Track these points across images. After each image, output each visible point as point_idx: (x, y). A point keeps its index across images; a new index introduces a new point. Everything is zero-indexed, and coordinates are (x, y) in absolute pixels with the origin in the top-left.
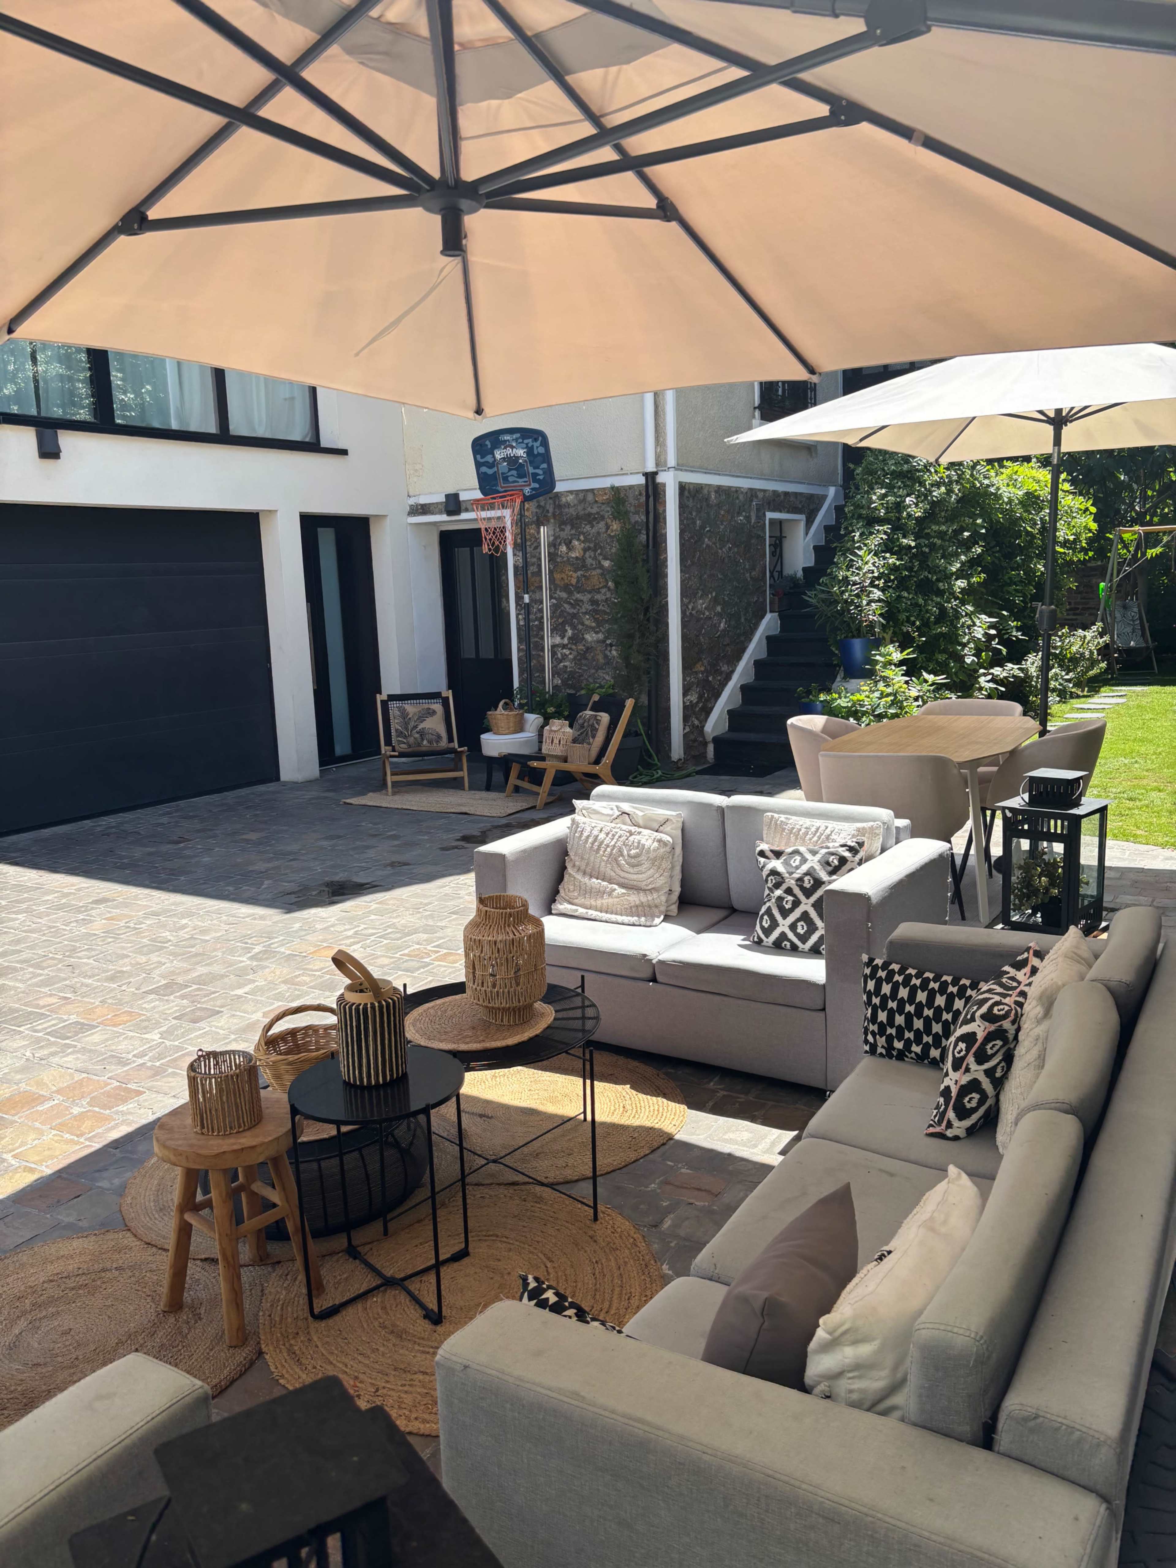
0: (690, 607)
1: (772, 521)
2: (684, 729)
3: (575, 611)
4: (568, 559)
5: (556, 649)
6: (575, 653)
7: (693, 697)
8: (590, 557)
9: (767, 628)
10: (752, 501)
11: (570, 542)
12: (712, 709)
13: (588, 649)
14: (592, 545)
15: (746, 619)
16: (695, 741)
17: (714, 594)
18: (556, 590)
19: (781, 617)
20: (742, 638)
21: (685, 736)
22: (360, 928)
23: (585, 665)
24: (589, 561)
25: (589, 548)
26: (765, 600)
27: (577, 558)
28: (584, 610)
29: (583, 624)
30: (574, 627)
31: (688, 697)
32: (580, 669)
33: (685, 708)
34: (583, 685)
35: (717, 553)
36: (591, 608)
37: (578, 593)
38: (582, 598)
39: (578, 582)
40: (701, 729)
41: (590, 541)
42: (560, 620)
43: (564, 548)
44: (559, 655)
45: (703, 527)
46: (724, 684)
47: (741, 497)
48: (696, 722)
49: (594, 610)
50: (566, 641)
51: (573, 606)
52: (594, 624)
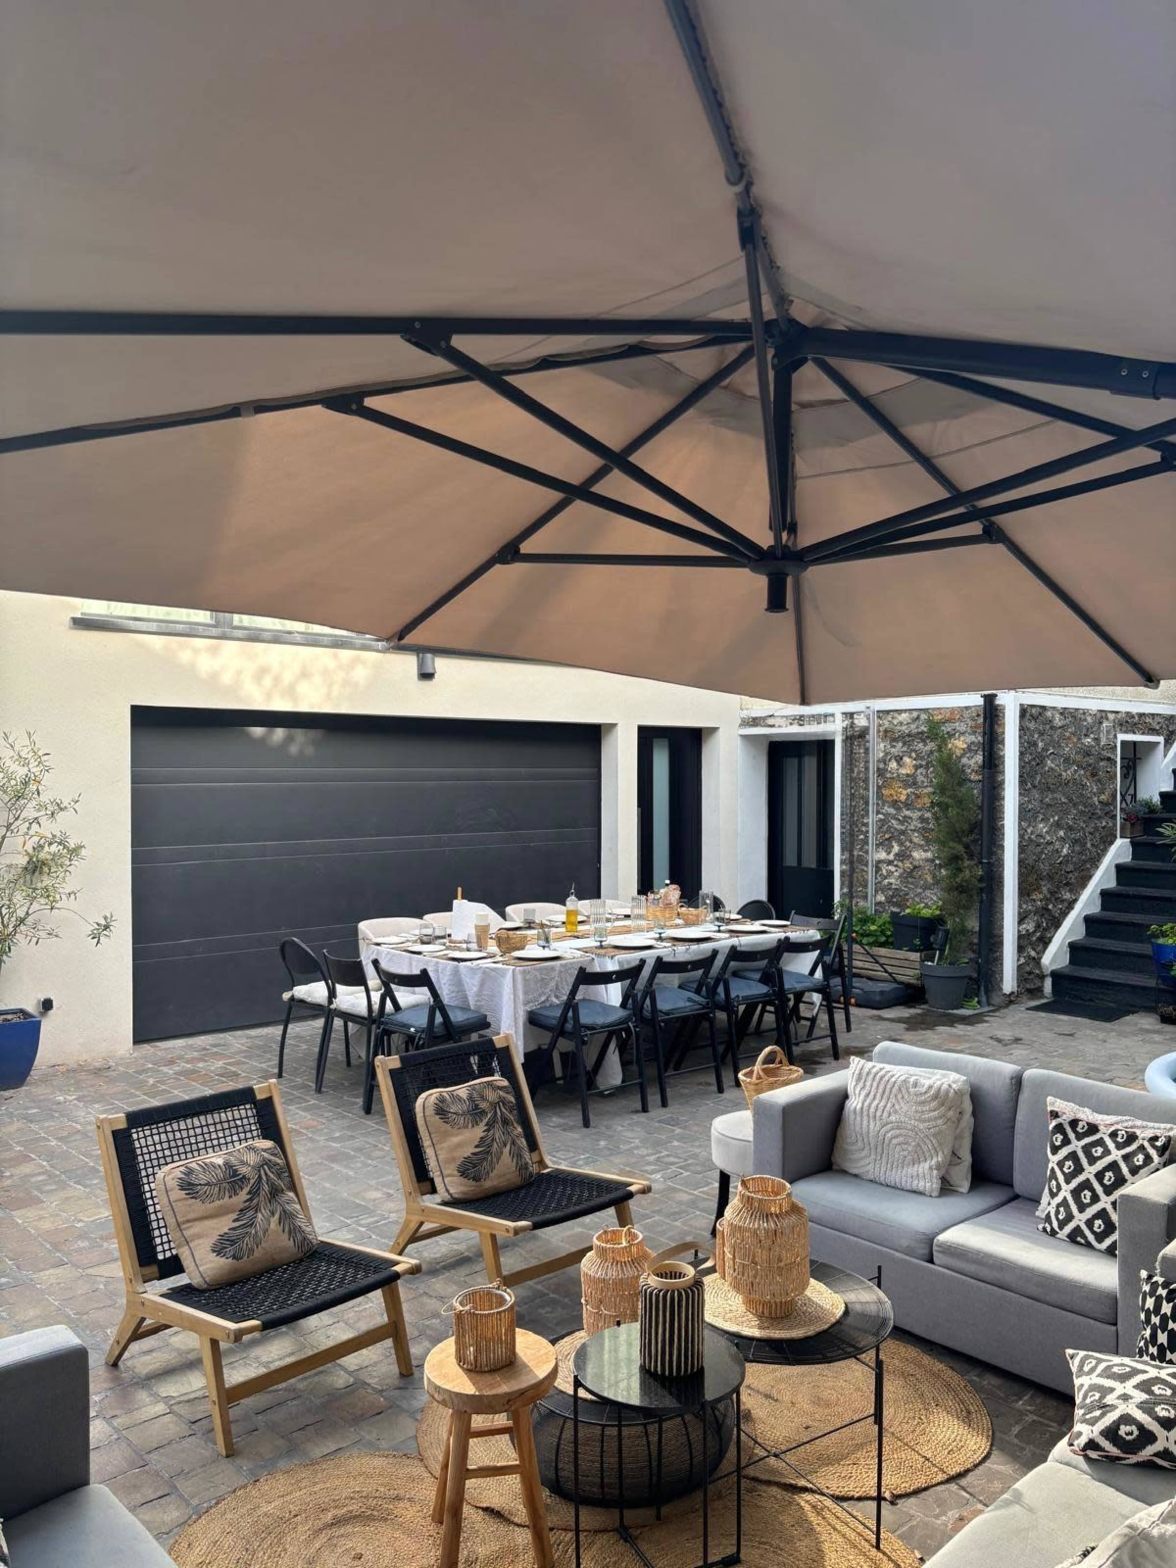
0: (1029, 831)
1: (1124, 743)
2: (1018, 960)
3: (903, 828)
4: (898, 775)
5: (880, 865)
6: (900, 871)
7: (1030, 926)
8: (921, 774)
9: (1117, 855)
10: (1101, 723)
11: (901, 759)
12: (1050, 940)
13: (915, 867)
14: (924, 763)
15: (1093, 845)
16: (1030, 973)
17: (1056, 818)
18: (884, 805)
19: (1133, 844)
20: (1088, 866)
21: (1020, 968)
22: (663, 1154)
23: (912, 883)
24: (920, 778)
25: (921, 766)
26: (1115, 825)
27: (908, 775)
28: (913, 828)
29: (911, 841)
30: (901, 844)
31: (1024, 926)
32: (906, 887)
33: (1020, 937)
34: (908, 904)
35: (1060, 775)
36: (920, 825)
37: (908, 810)
38: (911, 815)
39: (907, 799)
40: (1037, 961)
41: (922, 759)
42: (887, 836)
43: (893, 765)
44: (884, 872)
45: (1045, 749)
46: (1065, 914)
47: (1089, 719)
48: (1033, 954)
49: (924, 828)
50: (891, 857)
51: (901, 822)
52: (923, 842)
